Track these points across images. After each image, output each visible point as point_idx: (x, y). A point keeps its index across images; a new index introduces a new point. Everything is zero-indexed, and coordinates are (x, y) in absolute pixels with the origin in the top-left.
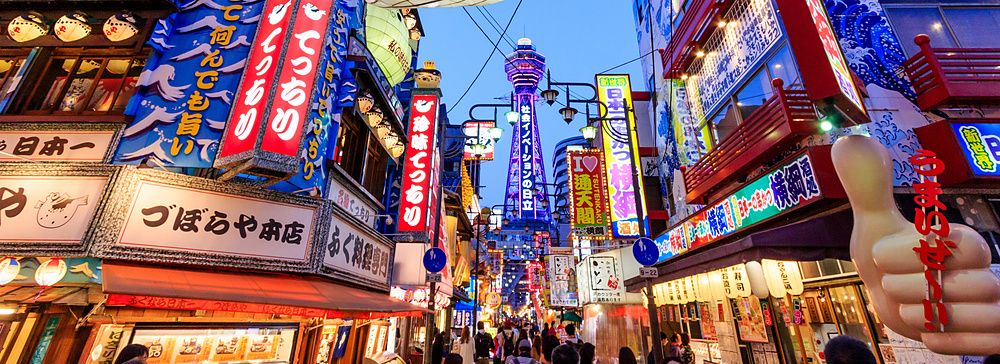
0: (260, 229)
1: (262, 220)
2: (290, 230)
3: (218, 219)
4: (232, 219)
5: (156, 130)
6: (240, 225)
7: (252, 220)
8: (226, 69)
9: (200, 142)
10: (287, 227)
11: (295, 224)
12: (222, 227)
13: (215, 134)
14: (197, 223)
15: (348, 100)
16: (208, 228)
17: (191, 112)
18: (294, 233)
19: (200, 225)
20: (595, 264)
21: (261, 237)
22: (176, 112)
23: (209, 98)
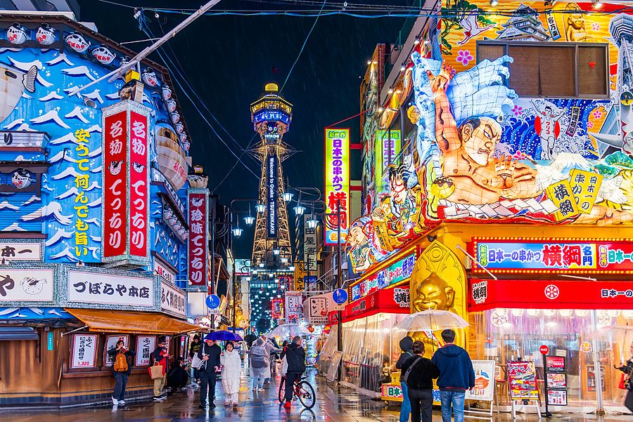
0: (128, 291)
1: (128, 287)
2: (143, 291)
3: (108, 287)
4: (115, 287)
5: (63, 242)
6: (119, 290)
7: (123, 287)
8: (91, 205)
9: (90, 249)
10: (141, 290)
11: (144, 288)
12: (110, 291)
13: (97, 244)
14: (99, 290)
15: (157, 213)
16: (105, 292)
17: (80, 232)
18: (144, 293)
19: (101, 290)
20: (314, 302)
21: (130, 295)
22: (71, 231)
23: (88, 223)
